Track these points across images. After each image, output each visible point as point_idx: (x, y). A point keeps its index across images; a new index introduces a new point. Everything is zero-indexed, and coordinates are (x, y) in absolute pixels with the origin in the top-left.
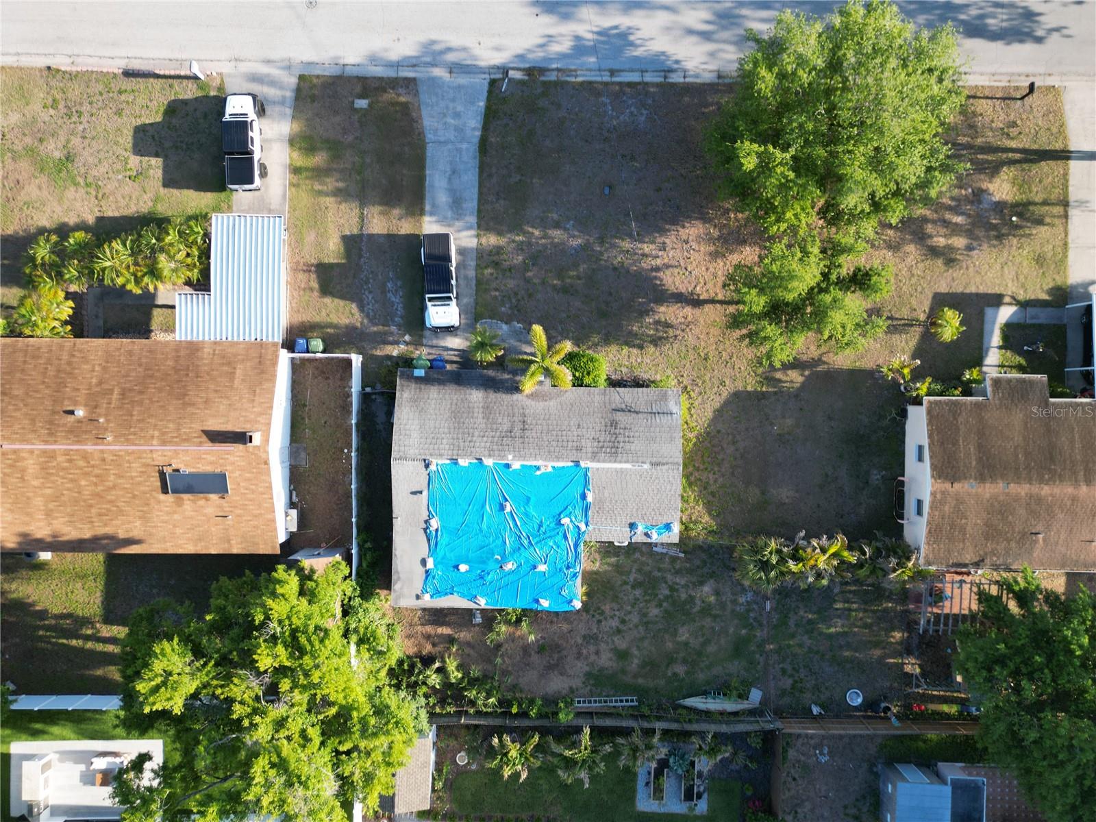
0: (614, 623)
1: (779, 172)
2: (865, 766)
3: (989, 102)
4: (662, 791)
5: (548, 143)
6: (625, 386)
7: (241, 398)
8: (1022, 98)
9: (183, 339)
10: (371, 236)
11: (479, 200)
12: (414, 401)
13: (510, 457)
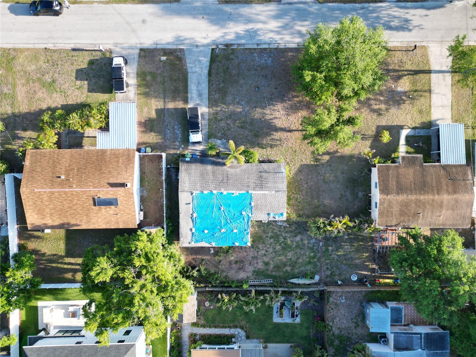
0: (263, 252)
1: (319, 82)
2: (359, 303)
3: (400, 52)
4: (283, 314)
5: (234, 71)
6: (265, 163)
7: (122, 170)
8: (413, 50)
9: (99, 148)
10: (168, 109)
11: (209, 94)
12: (186, 170)
13: (223, 190)
